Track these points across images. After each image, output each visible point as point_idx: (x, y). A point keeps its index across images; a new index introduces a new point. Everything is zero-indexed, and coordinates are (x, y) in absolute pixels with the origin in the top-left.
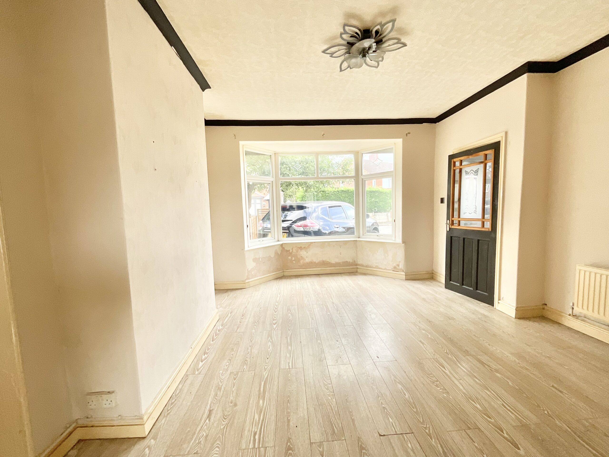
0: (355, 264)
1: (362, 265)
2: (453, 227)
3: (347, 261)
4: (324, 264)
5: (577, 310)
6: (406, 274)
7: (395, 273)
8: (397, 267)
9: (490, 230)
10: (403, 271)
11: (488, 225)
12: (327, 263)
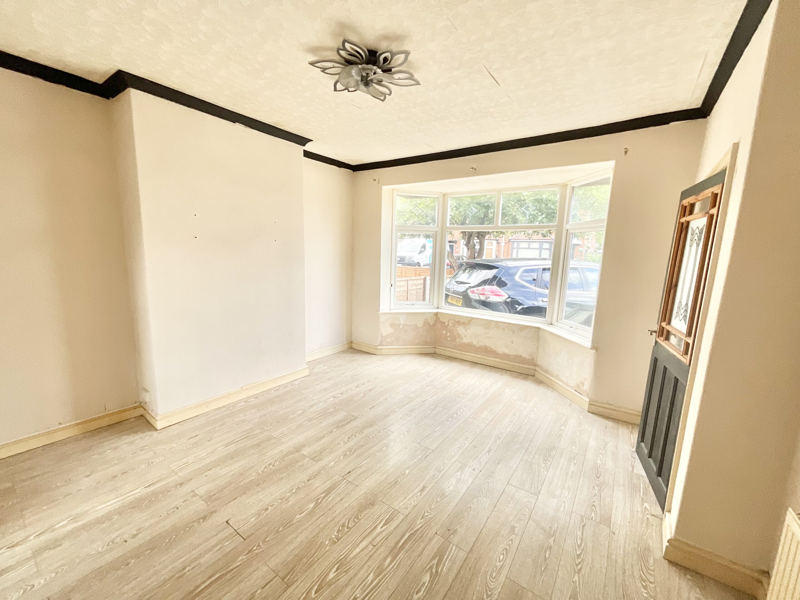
0: (532, 362)
1: (542, 368)
2: (659, 340)
3: (521, 356)
4: (487, 351)
6: (591, 403)
7: (577, 396)
8: (581, 386)
9: (688, 364)
10: (588, 396)
12: (491, 351)
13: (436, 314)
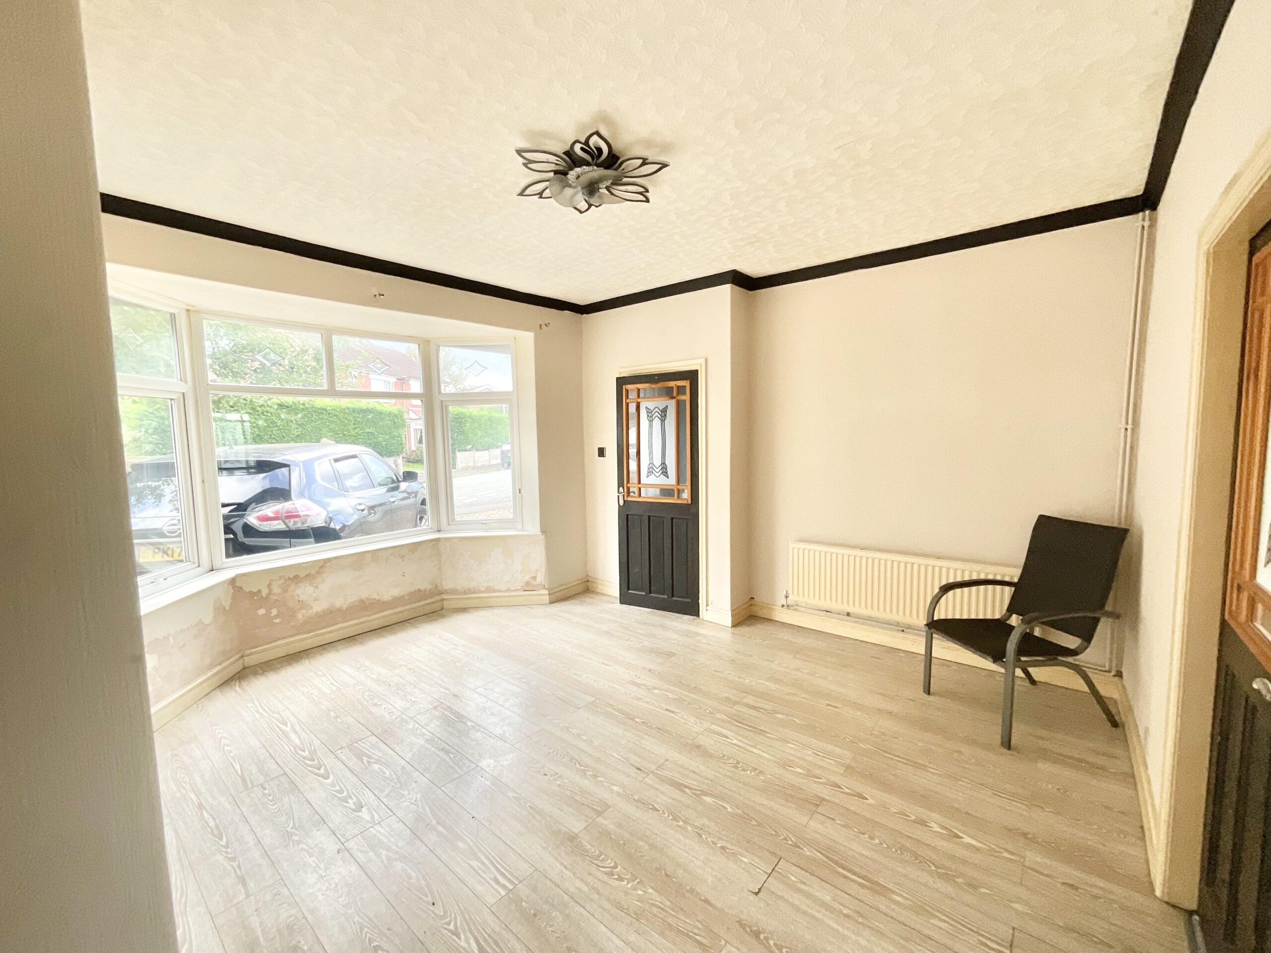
0: (436, 592)
1: (454, 592)
2: (629, 499)
3: (419, 590)
4: (365, 606)
5: (792, 599)
6: (551, 592)
7: (530, 595)
8: (534, 583)
9: (690, 502)
10: (544, 587)
11: (686, 495)
12: (371, 603)
13: (233, 581)
